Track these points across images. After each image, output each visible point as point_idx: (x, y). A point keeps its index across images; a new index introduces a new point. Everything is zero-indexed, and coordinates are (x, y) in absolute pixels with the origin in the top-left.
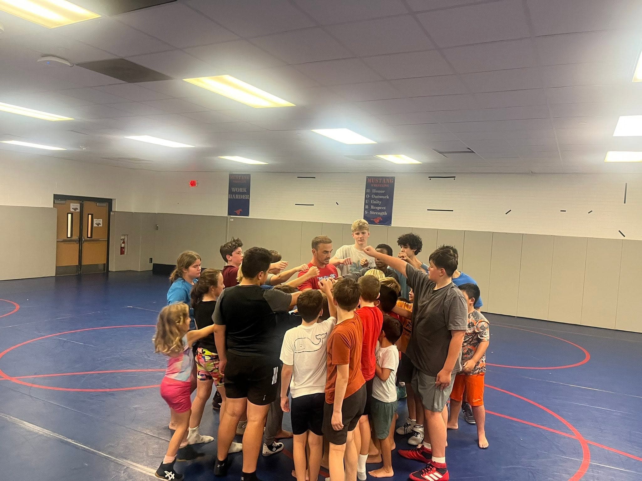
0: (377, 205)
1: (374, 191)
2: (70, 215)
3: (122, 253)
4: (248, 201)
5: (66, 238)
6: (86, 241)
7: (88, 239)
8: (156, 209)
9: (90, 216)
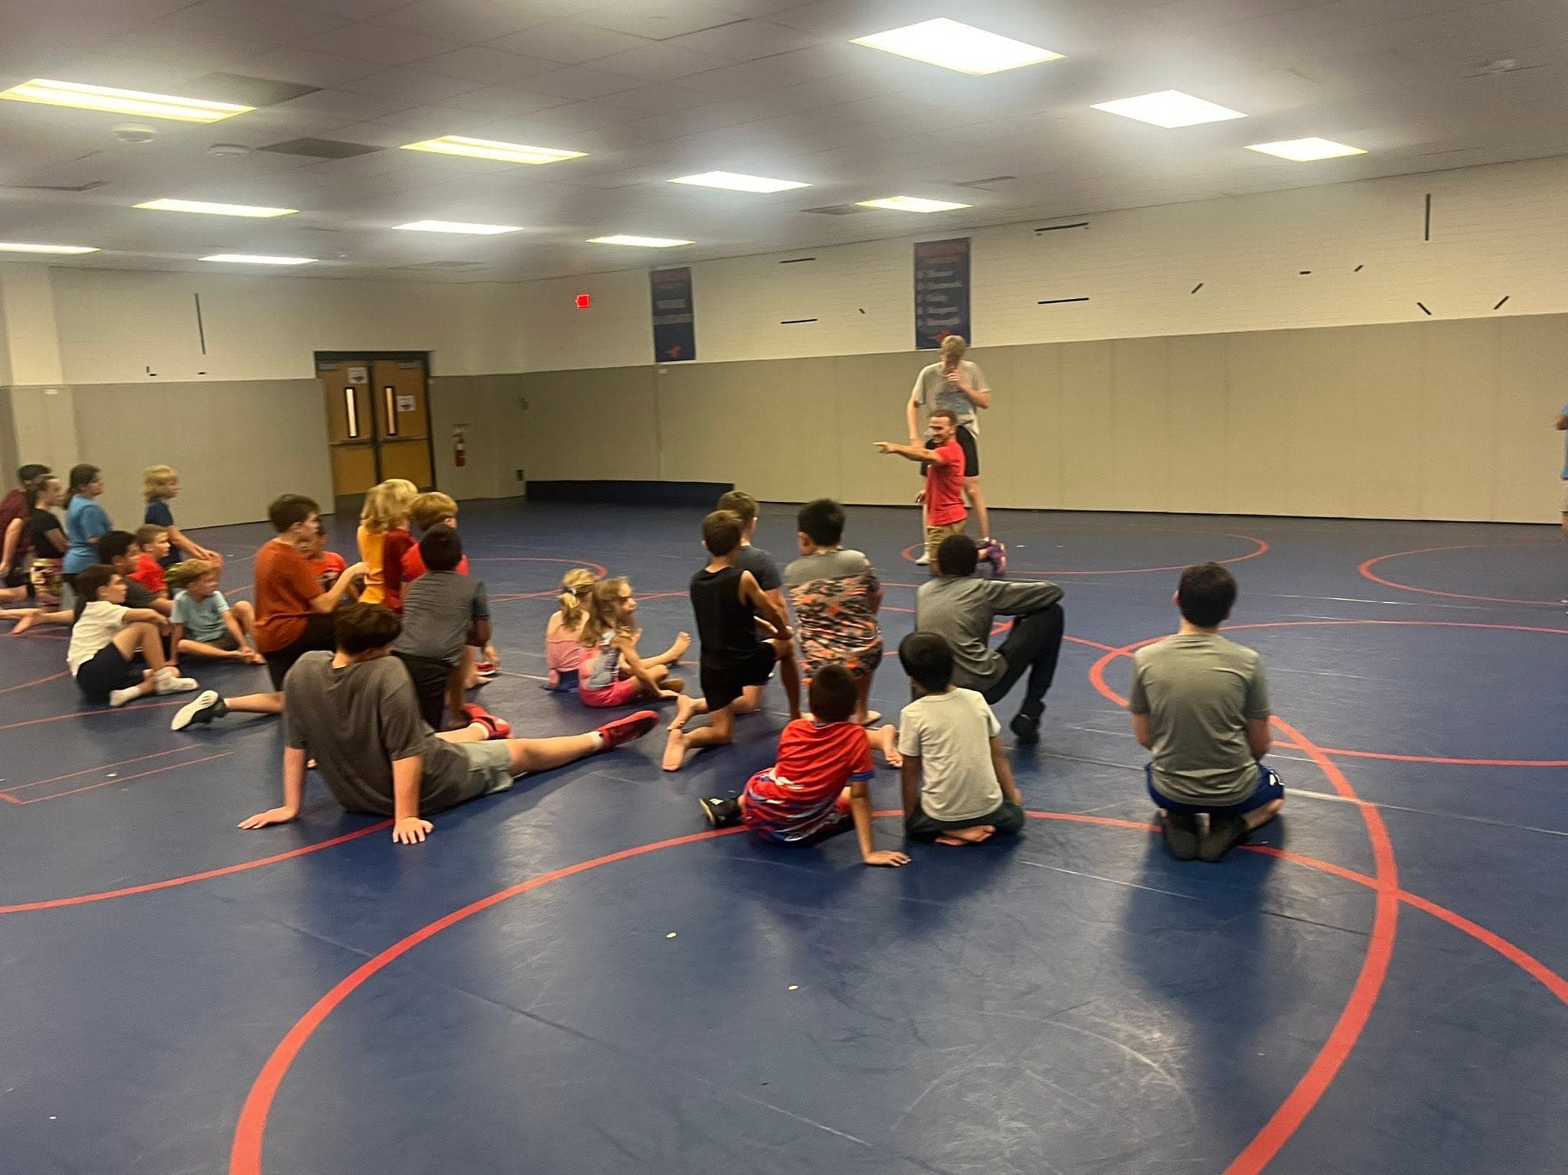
0: (939, 305)
1: (932, 274)
2: (350, 392)
3: (460, 462)
4: (689, 327)
5: (346, 439)
6: (387, 442)
7: (389, 437)
8: (520, 364)
9: (389, 391)
